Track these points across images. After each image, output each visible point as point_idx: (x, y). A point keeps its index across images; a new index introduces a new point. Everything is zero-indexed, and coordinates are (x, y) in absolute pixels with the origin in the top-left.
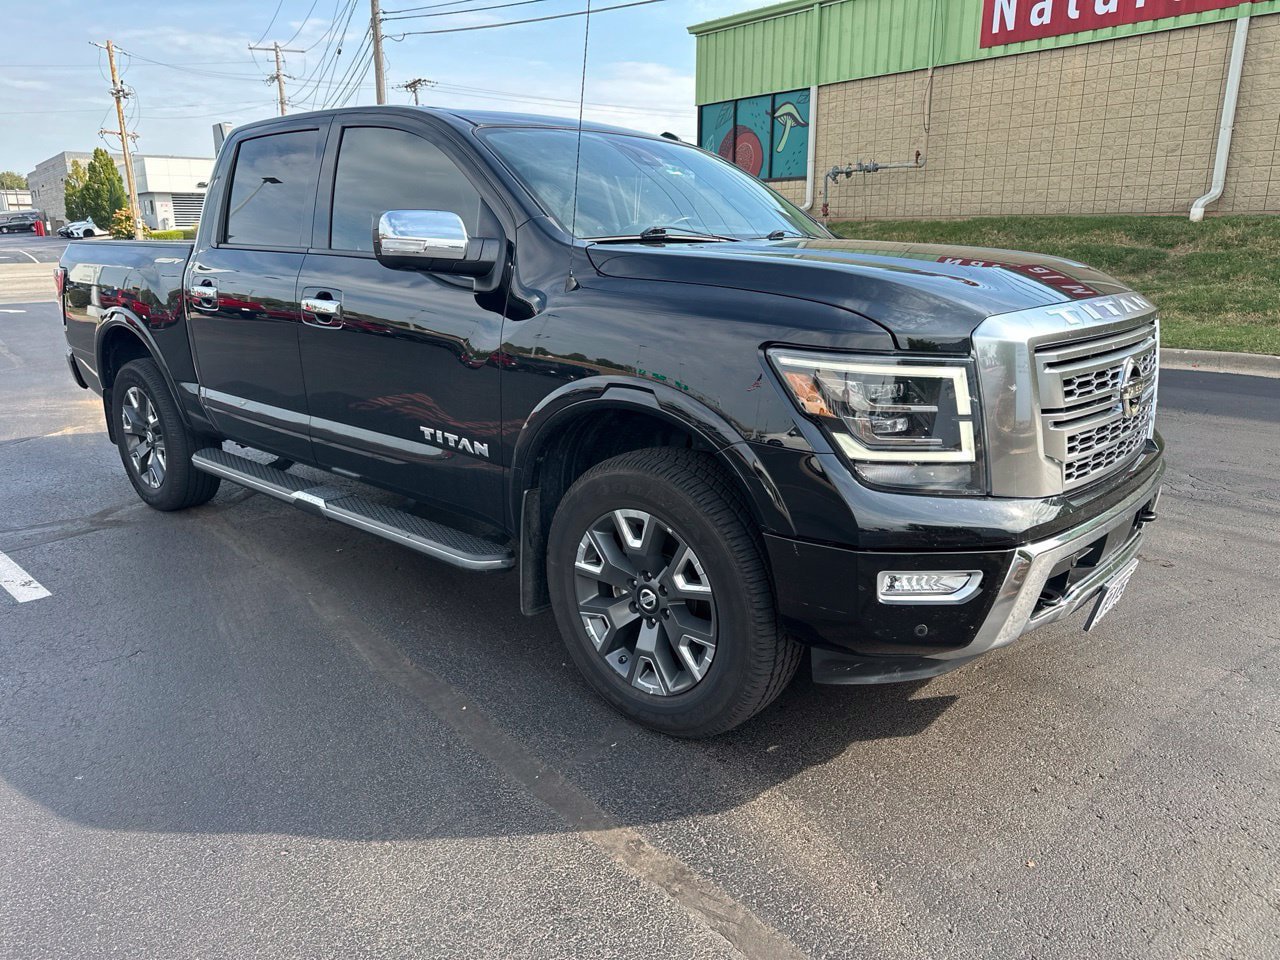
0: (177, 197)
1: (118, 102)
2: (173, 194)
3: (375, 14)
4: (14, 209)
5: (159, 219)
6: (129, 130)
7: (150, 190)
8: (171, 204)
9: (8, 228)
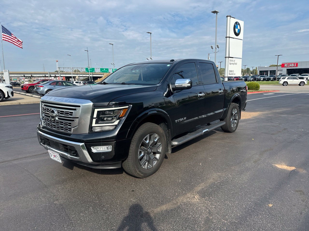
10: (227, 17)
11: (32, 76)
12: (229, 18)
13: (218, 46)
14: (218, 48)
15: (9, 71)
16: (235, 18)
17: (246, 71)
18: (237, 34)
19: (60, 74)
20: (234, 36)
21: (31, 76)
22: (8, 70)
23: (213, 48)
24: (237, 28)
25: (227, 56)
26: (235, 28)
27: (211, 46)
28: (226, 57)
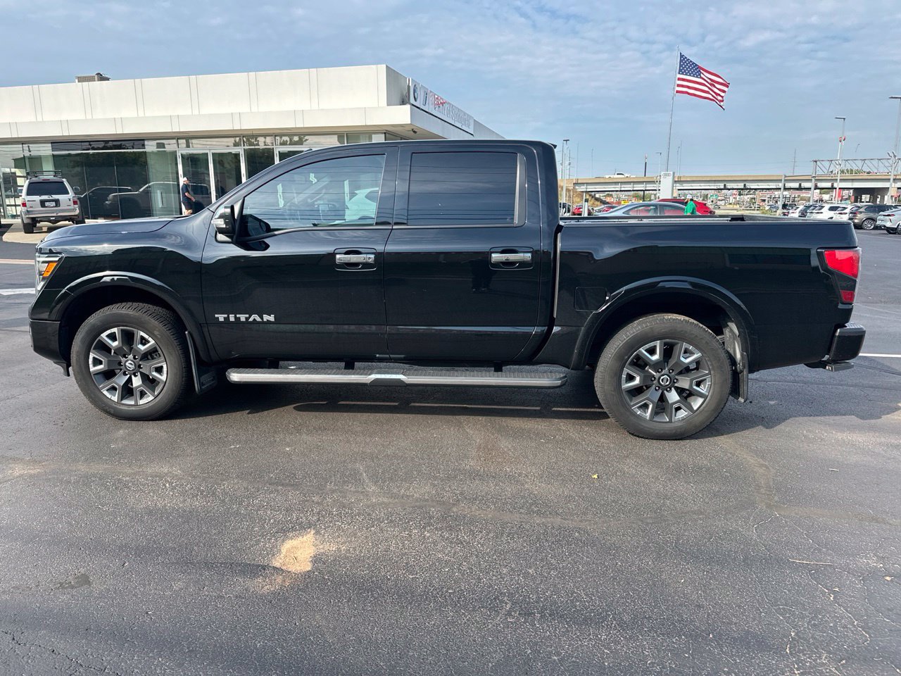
11: (745, 188)
15: (674, 173)
19: (813, 180)
21: (742, 187)
22: (672, 173)
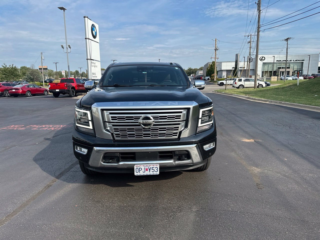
0: (227, 71)
1: (216, 51)
2: (227, 70)
3: (258, 26)
4: (200, 74)
5: (223, 76)
6: (217, 57)
7: (222, 69)
8: (226, 72)
9: (197, 78)
10: (84, 17)
12: (86, 19)
13: (69, 46)
14: (70, 48)
16: (91, 20)
17: (75, 74)
18: (95, 37)
20: (92, 38)
23: (63, 48)
24: (94, 31)
25: (89, 58)
26: (92, 30)
27: (62, 45)
28: (87, 59)
